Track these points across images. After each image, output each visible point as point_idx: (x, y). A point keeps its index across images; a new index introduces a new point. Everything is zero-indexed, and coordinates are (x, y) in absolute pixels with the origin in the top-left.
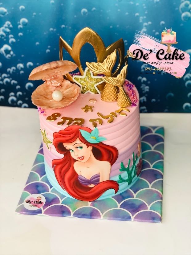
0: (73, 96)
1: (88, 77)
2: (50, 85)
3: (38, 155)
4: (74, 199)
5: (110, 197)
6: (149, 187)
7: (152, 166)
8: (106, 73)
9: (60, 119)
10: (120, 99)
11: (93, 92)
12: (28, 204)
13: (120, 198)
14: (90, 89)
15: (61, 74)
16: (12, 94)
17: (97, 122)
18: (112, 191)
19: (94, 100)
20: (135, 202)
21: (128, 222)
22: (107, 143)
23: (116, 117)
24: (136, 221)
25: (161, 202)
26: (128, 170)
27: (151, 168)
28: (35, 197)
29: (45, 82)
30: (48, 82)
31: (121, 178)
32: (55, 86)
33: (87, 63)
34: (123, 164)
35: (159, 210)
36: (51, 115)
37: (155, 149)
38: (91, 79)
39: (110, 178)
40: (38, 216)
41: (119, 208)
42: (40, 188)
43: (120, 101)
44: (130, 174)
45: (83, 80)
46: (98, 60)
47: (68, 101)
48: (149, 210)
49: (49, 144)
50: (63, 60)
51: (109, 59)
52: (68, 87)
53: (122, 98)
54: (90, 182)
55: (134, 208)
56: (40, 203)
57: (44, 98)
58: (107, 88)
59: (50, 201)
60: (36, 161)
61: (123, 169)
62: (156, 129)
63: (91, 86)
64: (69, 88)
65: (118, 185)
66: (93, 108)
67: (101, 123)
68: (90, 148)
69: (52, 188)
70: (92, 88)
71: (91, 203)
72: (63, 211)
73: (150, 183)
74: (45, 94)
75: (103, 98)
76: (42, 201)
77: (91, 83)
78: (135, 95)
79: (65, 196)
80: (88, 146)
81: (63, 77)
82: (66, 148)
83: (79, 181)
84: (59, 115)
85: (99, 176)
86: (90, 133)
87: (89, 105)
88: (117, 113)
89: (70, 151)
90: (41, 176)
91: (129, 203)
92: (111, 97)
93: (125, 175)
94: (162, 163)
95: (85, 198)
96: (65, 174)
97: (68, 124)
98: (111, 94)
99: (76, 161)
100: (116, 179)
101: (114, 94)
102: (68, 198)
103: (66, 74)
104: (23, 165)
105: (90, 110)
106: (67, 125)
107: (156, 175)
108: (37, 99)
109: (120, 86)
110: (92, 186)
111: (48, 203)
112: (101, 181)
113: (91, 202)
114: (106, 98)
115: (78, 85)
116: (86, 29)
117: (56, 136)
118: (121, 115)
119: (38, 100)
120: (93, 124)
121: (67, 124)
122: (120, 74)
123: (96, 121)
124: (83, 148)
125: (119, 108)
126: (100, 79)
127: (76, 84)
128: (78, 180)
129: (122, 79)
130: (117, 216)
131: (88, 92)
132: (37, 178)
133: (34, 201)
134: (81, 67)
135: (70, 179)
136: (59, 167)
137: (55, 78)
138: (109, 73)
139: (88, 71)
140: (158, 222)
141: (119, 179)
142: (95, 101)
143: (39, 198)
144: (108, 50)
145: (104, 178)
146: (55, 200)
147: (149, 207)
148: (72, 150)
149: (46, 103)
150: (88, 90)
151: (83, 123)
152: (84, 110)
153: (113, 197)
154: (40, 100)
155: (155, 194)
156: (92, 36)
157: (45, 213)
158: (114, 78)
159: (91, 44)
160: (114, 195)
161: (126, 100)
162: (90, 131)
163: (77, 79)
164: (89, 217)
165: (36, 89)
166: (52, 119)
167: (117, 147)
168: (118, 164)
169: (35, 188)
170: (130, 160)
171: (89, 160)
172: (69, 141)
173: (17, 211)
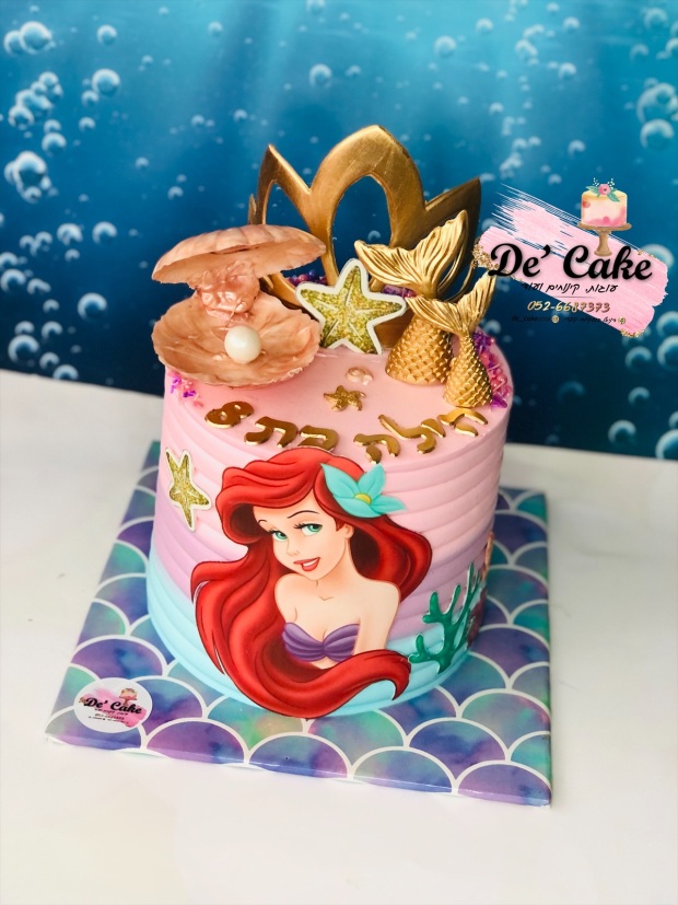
0: (295, 350)
1: (351, 292)
2: (213, 306)
3: (116, 548)
4: (254, 708)
5: (375, 708)
6: (504, 686)
7: (510, 618)
8: (419, 286)
9: (252, 424)
10: (458, 377)
11: (358, 345)
12: (92, 710)
13: (410, 713)
14: (351, 334)
15: (253, 272)
16: (27, 326)
17: (383, 447)
18: (388, 687)
19: (364, 371)
20: (460, 733)
21: (438, 797)
22: (404, 520)
23: (441, 436)
24: (465, 794)
25: (548, 739)
26: (446, 621)
27: (510, 624)
28: (115, 687)
29: (195, 294)
30: (204, 295)
31: (423, 646)
32: (230, 312)
33: (359, 246)
34: (437, 600)
35: (544, 766)
36: (219, 406)
37: (520, 562)
38: (361, 300)
39: (388, 640)
40: (124, 755)
41: (406, 748)
42: (128, 661)
43: (458, 383)
44: (449, 637)
45: (333, 300)
46: (394, 238)
47: (279, 365)
48: (507, 761)
49: (193, 507)
50: (268, 223)
51: (435, 240)
52: (276, 320)
53: (467, 374)
54: (320, 650)
55: (458, 751)
56: (133, 709)
57: (192, 347)
58: (413, 338)
59: (168, 706)
60: (113, 567)
61: (435, 616)
62: (520, 499)
63: (355, 324)
64: (279, 323)
65: (407, 669)
66: (362, 400)
67: (397, 452)
68: (346, 533)
69: (173, 664)
70: (358, 333)
71: (313, 725)
72: (213, 744)
73: (509, 675)
74: (194, 335)
75: (394, 368)
76: (138, 703)
77: (357, 312)
78: (499, 371)
79: (221, 695)
80: (340, 524)
81: (258, 283)
82: (262, 524)
83: (284, 643)
84: (248, 409)
85: (355, 633)
86: (356, 480)
87: (349, 388)
88: (444, 423)
89: (274, 536)
90: (133, 617)
91: (442, 734)
92: (425, 367)
93: (435, 637)
94: (545, 609)
95: (293, 706)
96: (236, 616)
97: (284, 442)
98: (426, 358)
99: (289, 571)
100: (407, 647)
101: (437, 358)
102: (231, 700)
103: (270, 276)
104: (62, 575)
105: (353, 406)
106: (280, 446)
107: (527, 650)
108: (172, 349)
109: (465, 334)
110: (324, 664)
111: (162, 712)
112: (356, 651)
113: (311, 722)
114: (406, 369)
115: (313, 317)
116: (373, 132)
117: (232, 478)
118: (457, 430)
119: (174, 352)
120: (367, 451)
121: (280, 443)
122: (473, 293)
123: (377, 442)
124: (322, 531)
125: (449, 409)
126: (391, 303)
127: (305, 311)
128: (282, 638)
129: (477, 312)
130: (400, 772)
131: (342, 346)
132: (116, 626)
133: (110, 703)
134: (330, 256)
135: (252, 634)
136: (218, 589)
137: (232, 285)
138: (429, 285)
139: (356, 271)
140: (538, 805)
141: (415, 650)
142: (368, 377)
143: (127, 694)
144: (431, 210)
145: (371, 640)
146: (186, 704)
147: (508, 752)
148: (283, 535)
149: (201, 365)
150: (344, 336)
151: (334, 446)
152: (334, 402)
153: (384, 710)
154: (181, 351)
155: (528, 713)
156: (388, 155)
157: (152, 745)
158: (450, 305)
159: (379, 182)
160: (390, 703)
161: (476, 385)
162: (356, 471)
163: (312, 296)
164: (308, 770)
165: (164, 313)
166: (223, 419)
167: (431, 537)
168: (421, 598)
169: (113, 658)
170: (459, 586)
171: (335, 573)
172: (277, 502)
173: (51, 729)
